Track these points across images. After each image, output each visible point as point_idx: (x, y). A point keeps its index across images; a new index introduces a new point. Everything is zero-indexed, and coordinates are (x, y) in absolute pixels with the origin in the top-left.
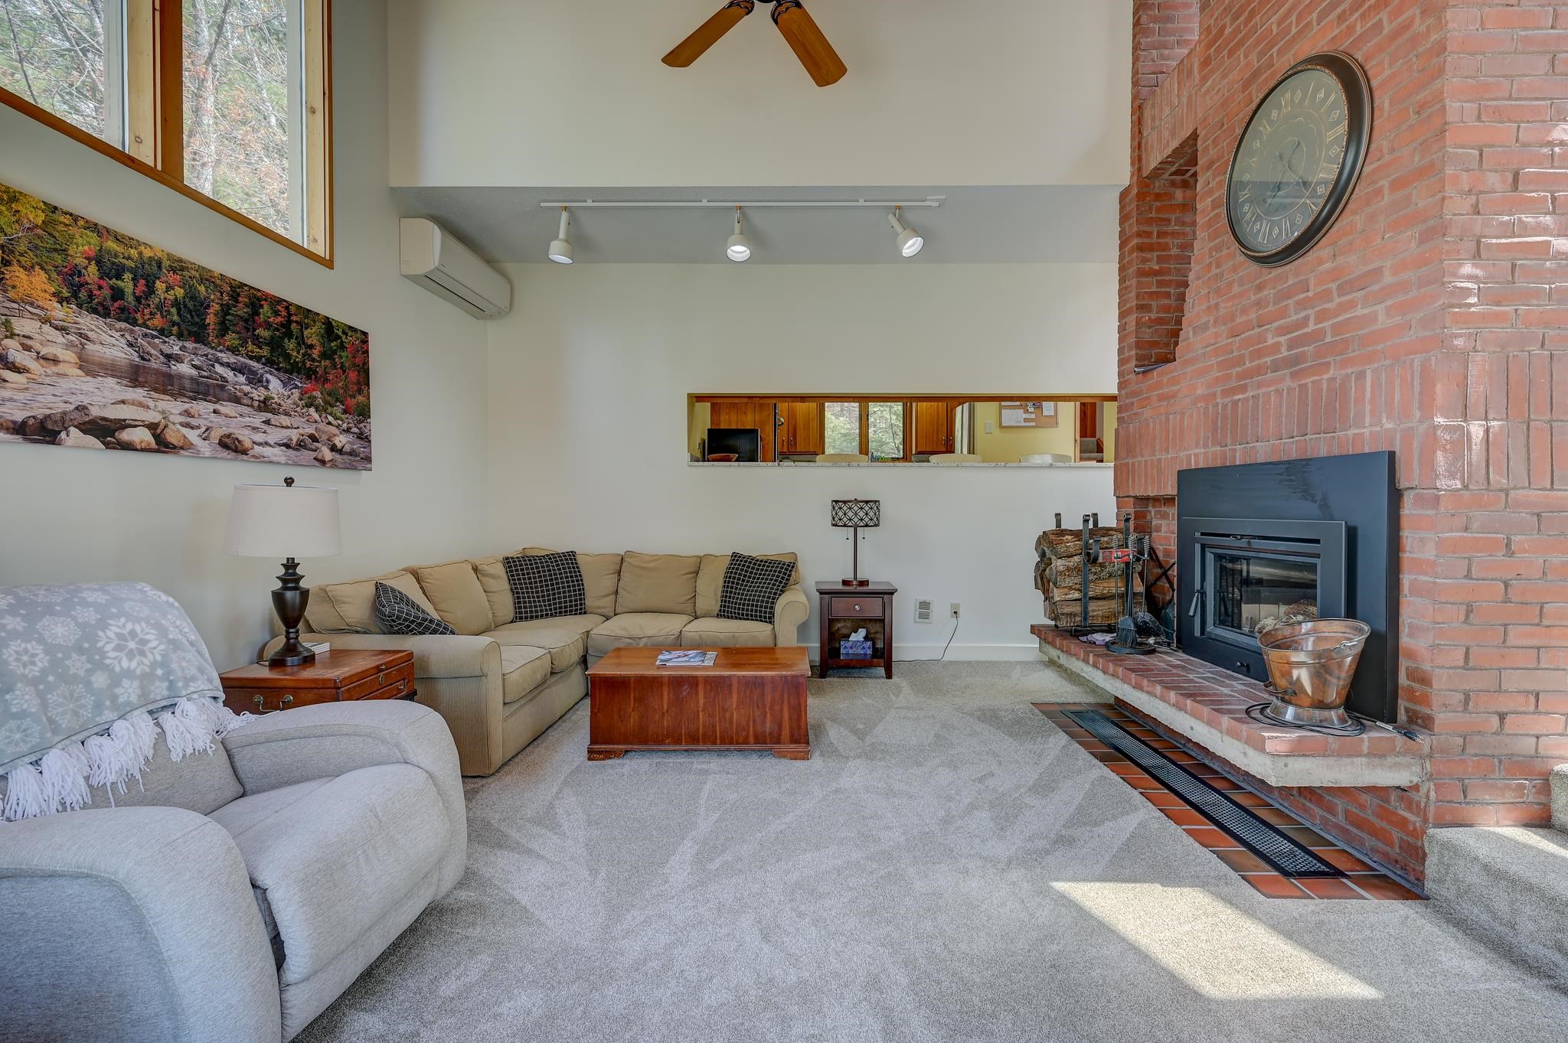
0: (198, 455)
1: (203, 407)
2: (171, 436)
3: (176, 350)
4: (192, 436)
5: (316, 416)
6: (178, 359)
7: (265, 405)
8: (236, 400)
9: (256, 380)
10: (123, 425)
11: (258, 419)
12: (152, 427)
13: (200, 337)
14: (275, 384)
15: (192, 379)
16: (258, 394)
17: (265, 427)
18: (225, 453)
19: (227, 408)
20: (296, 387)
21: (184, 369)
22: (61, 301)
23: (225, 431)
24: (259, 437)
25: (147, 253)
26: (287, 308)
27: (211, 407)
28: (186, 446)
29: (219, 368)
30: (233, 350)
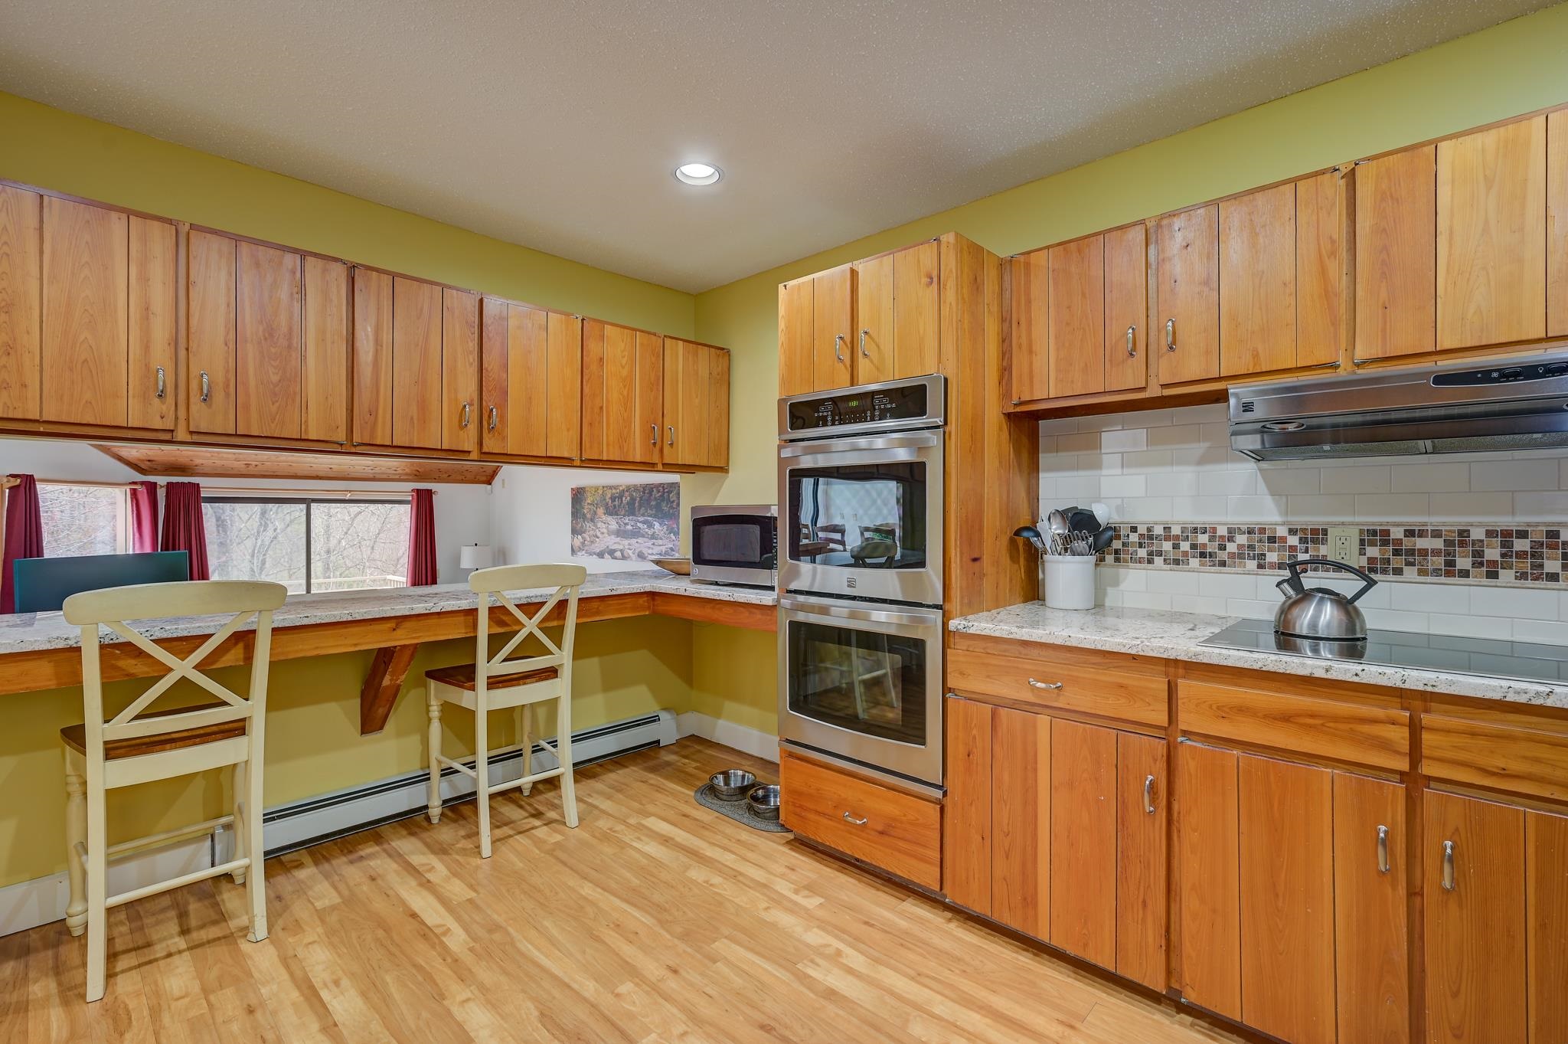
0: (631, 560)
1: (633, 541)
2: (626, 555)
3: (627, 521)
4: (630, 552)
5: (674, 538)
6: (626, 524)
7: (653, 537)
8: (643, 536)
9: (650, 526)
10: (615, 551)
11: (650, 544)
12: (621, 550)
13: (633, 514)
14: (657, 525)
15: (631, 531)
16: (650, 532)
17: (652, 546)
18: (640, 559)
19: (640, 540)
20: (665, 524)
21: (629, 527)
22: (605, 514)
23: (639, 550)
24: (650, 551)
25: (621, 489)
26: (663, 487)
27: (636, 540)
28: (629, 557)
29: (639, 524)
30: (643, 515)
